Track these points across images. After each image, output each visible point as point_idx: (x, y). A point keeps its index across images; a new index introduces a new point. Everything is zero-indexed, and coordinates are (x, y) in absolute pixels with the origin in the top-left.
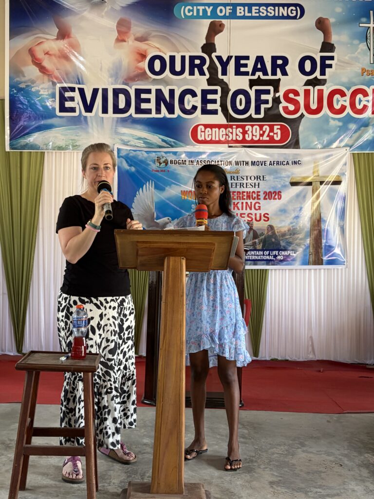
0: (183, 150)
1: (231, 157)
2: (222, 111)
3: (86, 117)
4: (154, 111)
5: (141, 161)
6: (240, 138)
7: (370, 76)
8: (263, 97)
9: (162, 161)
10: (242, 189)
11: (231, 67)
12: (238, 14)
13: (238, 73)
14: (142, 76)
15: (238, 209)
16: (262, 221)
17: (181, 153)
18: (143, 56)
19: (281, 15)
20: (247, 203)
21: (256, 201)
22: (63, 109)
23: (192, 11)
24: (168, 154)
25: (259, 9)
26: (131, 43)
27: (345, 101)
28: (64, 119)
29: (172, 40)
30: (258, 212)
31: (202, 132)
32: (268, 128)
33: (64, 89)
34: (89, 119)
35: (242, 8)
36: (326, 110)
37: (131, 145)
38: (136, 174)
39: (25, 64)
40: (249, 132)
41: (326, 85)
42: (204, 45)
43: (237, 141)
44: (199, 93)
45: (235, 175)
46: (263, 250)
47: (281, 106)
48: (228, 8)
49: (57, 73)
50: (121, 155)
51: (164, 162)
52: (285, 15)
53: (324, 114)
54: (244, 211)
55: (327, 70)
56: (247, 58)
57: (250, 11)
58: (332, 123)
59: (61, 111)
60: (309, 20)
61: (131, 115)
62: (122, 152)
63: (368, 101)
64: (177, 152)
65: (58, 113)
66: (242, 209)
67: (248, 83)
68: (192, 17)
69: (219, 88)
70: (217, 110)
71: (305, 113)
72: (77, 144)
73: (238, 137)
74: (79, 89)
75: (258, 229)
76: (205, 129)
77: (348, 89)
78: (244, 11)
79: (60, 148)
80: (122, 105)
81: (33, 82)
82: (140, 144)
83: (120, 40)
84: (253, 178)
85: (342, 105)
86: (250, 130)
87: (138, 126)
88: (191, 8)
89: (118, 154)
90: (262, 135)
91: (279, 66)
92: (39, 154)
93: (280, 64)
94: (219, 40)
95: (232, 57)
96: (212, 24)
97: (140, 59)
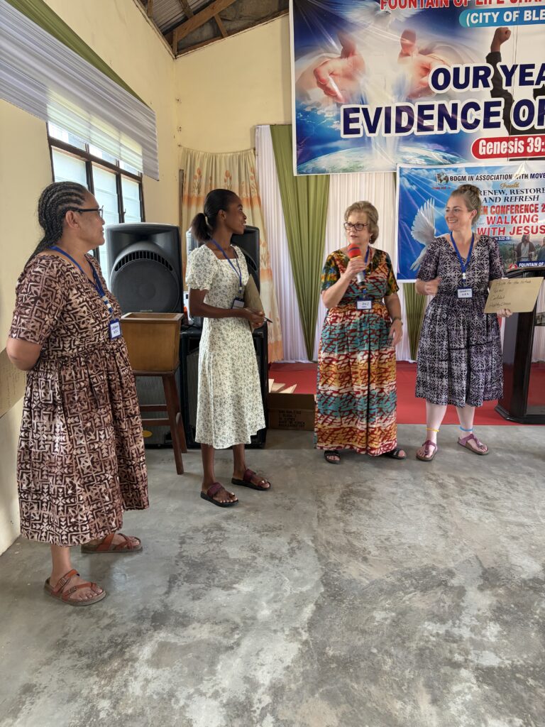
0: (463, 166)
2: (505, 124)
3: (369, 138)
4: (436, 128)
5: (422, 179)
6: (521, 151)
9: (442, 178)
10: (521, 203)
11: (516, 77)
12: (525, 19)
13: (522, 82)
14: (425, 91)
15: (516, 222)
16: (539, 233)
17: (461, 169)
20: (525, 216)
21: (534, 213)
22: (347, 131)
23: (478, 18)
24: (448, 171)
26: (415, 57)
28: (348, 141)
29: (458, 51)
30: (535, 225)
31: (483, 146)
33: (347, 112)
34: (373, 140)
35: (530, 12)
37: (412, 164)
38: (417, 192)
39: (311, 87)
40: (531, 145)
42: (489, 54)
43: (518, 154)
44: (482, 106)
45: (515, 189)
46: (538, 261)
48: (515, 12)
50: (403, 174)
51: (445, 179)
54: (522, 224)
56: (532, 66)
59: (345, 133)
61: (413, 133)
62: (404, 171)
64: (457, 168)
65: (343, 136)
66: (520, 222)
67: (532, 93)
68: (478, 25)
69: (502, 100)
72: (361, 165)
73: (519, 149)
74: (363, 109)
76: (487, 143)
78: (532, 15)
79: (345, 170)
80: (404, 123)
81: (319, 105)
82: (421, 162)
83: (405, 53)
84: (533, 191)
86: (532, 142)
87: (420, 144)
88: (477, 15)
89: (400, 173)
90: (543, 147)
92: (325, 177)
94: (504, 48)
95: (517, 66)
96: (498, 32)
97: (424, 74)
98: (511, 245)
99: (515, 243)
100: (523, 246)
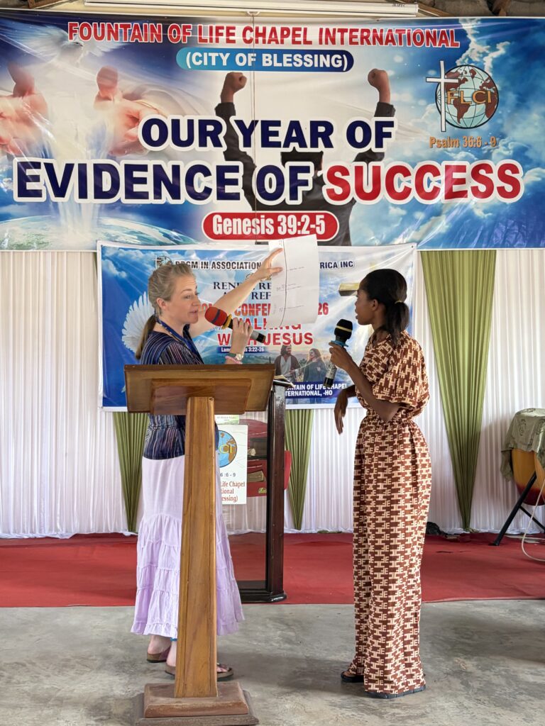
0: (194, 249)
1: (258, 258)
2: (246, 194)
3: (56, 204)
4: (151, 195)
5: (135, 264)
6: (271, 232)
7: (442, 149)
8: (301, 176)
9: (164, 263)
11: (257, 136)
12: (264, 64)
13: (266, 143)
14: (134, 147)
16: (303, 343)
17: (190, 253)
18: (135, 120)
19: (322, 65)
22: (23, 192)
23: (202, 59)
24: (173, 254)
25: (292, 58)
26: (118, 103)
27: (410, 182)
28: (25, 206)
30: (297, 332)
31: (218, 223)
32: (308, 219)
33: (25, 165)
34: (60, 206)
35: (270, 56)
36: (384, 193)
37: (120, 242)
38: (129, 282)
40: (283, 224)
41: (384, 160)
42: (219, 105)
43: (267, 236)
44: (213, 171)
45: (266, 283)
46: (305, 383)
47: (324, 189)
48: (250, 55)
49: (14, 143)
50: (107, 255)
52: (328, 65)
53: (382, 199)
54: (278, 331)
55: (385, 140)
56: (278, 123)
57: (280, 60)
58: (394, 212)
59: (20, 195)
60: (360, 73)
61: (119, 201)
62: (108, 251)
63: (439, 182)
64: (184, 251)
65: (16, 198)
67: (279, 157)
68: (202, 67)
70: (238, 194)
71: (357, 198)
72: (44, 240)
73: (267, 230)
74: (45, 164)
75: (297, 355)
76: (223, 219)
77: (413, 165)
78: (272, 59)
79: (20, 247)
80: (107, 186)
82: (133, 239)
83: (104, 96)
85: (406, 188)
86: (284, 221)
87: (130, 216)
88: (200, 55)
89: (103, 254)
90: (300, 228)
91: (321, 135)
93: (323, 131)
94: (238, 99)
95: (257, 122)
96: (229, 77)
97: (131, 124)
98: (266, 359)
99: (271, 356)
100: (282, 359)
